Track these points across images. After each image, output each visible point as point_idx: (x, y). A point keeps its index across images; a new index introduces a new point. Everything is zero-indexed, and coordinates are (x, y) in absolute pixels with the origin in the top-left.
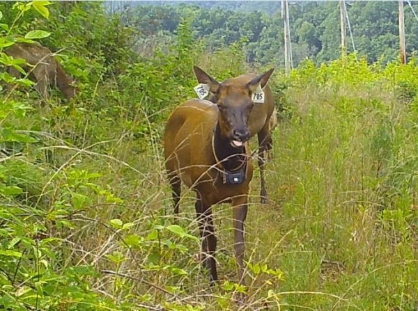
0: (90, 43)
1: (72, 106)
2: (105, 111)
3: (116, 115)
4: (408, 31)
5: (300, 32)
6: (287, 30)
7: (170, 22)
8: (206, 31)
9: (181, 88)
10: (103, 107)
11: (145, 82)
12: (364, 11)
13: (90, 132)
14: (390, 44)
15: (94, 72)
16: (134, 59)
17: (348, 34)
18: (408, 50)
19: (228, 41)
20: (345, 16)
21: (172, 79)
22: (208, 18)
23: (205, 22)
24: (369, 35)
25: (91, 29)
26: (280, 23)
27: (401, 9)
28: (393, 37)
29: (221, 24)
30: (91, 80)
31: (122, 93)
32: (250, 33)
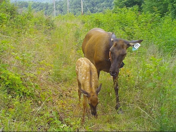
0: (7, 10)
1: (2, 25)
2: (11, 26)
3: (13, 28)
4: (83, 7)
5: (58, 8)
6: (54, 7)
7: (26, 5)
8: (35, 7)
9: (29, 21)
10: (10, 26)
11: (20, 20)
12: (73, 3)
13: (7, 32)
14: (79, 10)
15: (8, 17)
16: (18, 14)
17: (69, 8)
18: (84, 12)
19: (40, 10)
20: (68, 4)
21: (27, 19)
22: (35, 4)
23: (35, 5)
24: (74, 8)
25: (7, 7)
26: (53, 5)
27: (82, 2)
28: (80, 9)
29: (38, 6)
30: (7, 19)
31: (15, 22)
32: (46, 8)
